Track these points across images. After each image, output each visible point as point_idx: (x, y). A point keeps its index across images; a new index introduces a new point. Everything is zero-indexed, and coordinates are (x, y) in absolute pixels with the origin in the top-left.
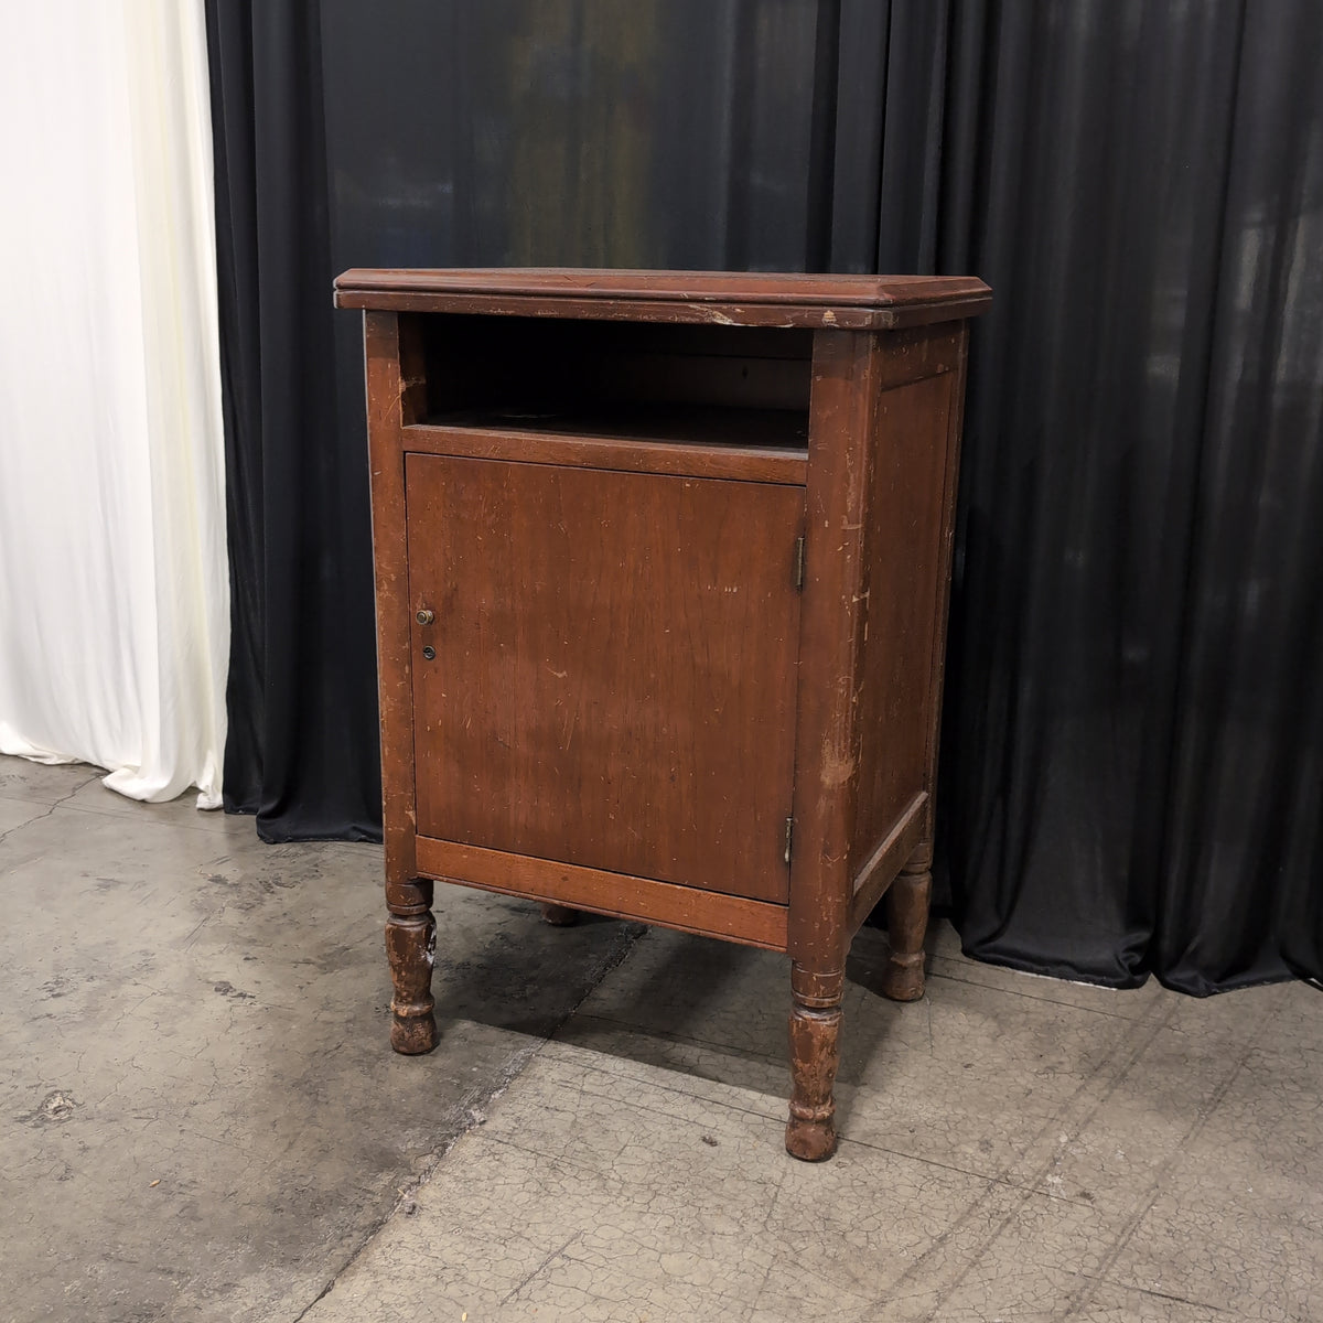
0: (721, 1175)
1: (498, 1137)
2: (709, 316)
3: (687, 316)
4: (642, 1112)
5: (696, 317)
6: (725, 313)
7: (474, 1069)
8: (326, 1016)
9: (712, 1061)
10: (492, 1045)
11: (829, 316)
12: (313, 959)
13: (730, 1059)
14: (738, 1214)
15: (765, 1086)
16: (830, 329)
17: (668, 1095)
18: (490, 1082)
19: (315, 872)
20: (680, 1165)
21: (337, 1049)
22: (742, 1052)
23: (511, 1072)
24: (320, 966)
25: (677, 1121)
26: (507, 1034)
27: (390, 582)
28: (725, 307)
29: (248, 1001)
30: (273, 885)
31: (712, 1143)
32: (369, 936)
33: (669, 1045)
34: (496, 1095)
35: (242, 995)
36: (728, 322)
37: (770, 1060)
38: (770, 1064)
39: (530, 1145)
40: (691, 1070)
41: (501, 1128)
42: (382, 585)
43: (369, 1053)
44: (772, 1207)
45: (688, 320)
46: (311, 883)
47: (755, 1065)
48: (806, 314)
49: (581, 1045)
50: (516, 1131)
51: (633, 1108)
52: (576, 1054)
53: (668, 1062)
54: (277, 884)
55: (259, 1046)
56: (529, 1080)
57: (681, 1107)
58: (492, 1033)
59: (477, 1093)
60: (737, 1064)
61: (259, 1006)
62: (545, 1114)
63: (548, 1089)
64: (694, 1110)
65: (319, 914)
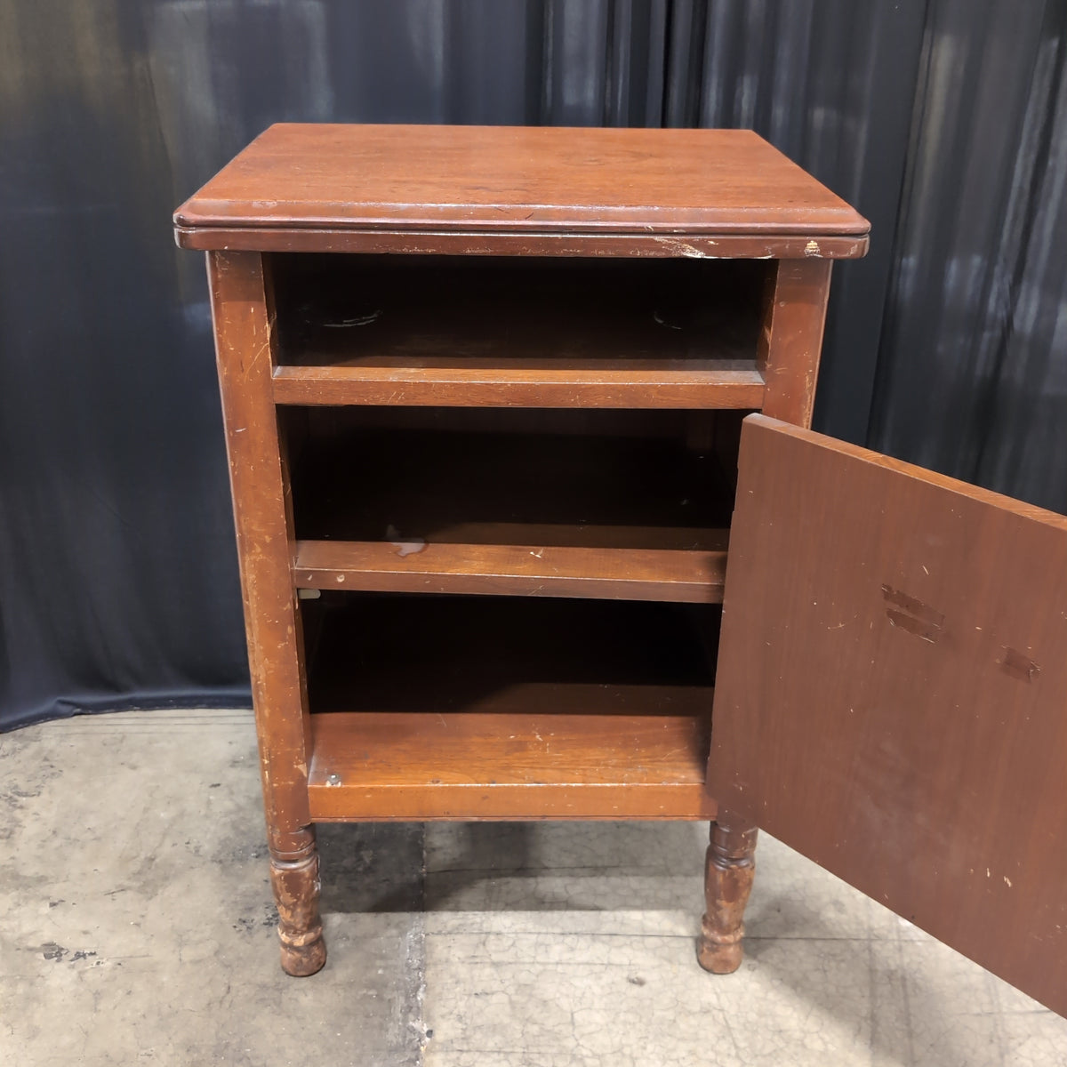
0: (670, 1015)
1: (456, 1046)
2: (677, 249)
3: (651, 250)
4: (560, 968)
5: (662, 250)
6: (697, 245)
7: (380, 972)
8: (188, 954)
9: (578, 889)
10: (375, 935)
11: (812, 246)
12: (127, 883)
13: (593, 882)
14: (711, 1055)
15: (638, 902)
16: (811, 260)
17: (569, 940)
18: (405, 982)
19: (50, 767)
20: (631, 1017)
21: (228, 992)
22: (597, 870)
23: (416, 963)
24: (141, 890)
25: (597, 969)
26: (382, 917)
27: (264, 545)
28: (697, 238)
29: (92, 960)
30: (16, 797)
31: (641, 983)
32: (165, 835)
33: (531, 881)
34: (421, 996)
35: (79, 955)
36: (699, 255)
37: (625, 871)
38: (627, 875)
39: (491, 1045)
40: (568, 905)
41: (452, 1034)
42: (252, 547)
43: (263, 987)
44: (731, 1035)
45: (652, 254)
46: (55, 783)
47: (614, 880)
48: (787, 243)
49: (457, 909)
50: (468, 1033)
51: (550, 967)
52: (460, 922)
53: (543, 903)
54: (20, 794)
55: (144, 1016)
56: (440, 967)
57: (589, 951)
58: (367, 921)
59: (402, 1000)
60: (600, 884)
61: (108, 964)
62: (479, 1002)
63: (463, 971)
64: (599, 951)
65: (92, 822)
